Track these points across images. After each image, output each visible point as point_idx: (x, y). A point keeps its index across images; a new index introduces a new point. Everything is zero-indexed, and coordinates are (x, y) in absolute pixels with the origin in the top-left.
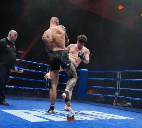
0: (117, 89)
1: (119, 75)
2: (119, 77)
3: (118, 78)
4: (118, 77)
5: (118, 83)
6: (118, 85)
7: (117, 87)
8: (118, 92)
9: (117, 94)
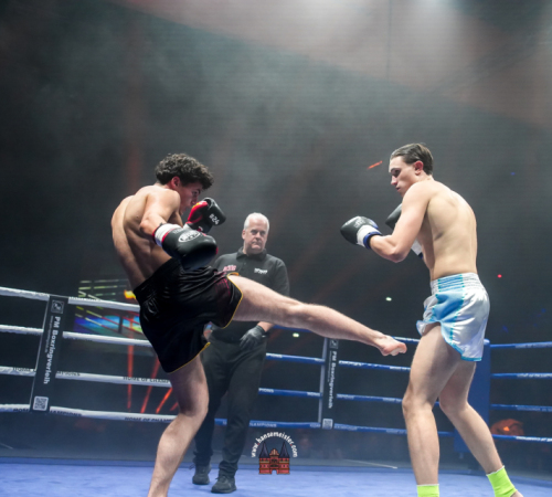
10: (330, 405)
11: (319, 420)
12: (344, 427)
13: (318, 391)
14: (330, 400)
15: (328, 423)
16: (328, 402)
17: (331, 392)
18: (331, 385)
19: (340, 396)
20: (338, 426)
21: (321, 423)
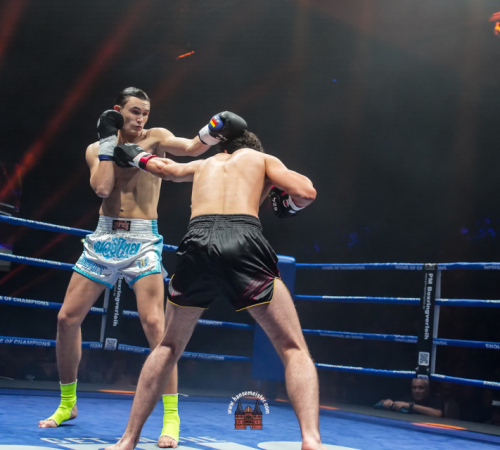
0: (427, 337)
1: (431, 275)
2: (434, 286)
3: (430, 289)
4: (430, 282)
5: (427, 312)
6: (427, 320)
7: (426, 330)
8: (430, 351)
9: (424, 360)
10: (115, 323)
11: (102, 340)
12: (129, 348)
13: (101, 306)
14: (116, 317)
15: (111, 343)
16: (113, 319)
17: (117, 307)
18: (117, 299)
19: (126, 312)
20: (122, 347)
21: (104, 343)
